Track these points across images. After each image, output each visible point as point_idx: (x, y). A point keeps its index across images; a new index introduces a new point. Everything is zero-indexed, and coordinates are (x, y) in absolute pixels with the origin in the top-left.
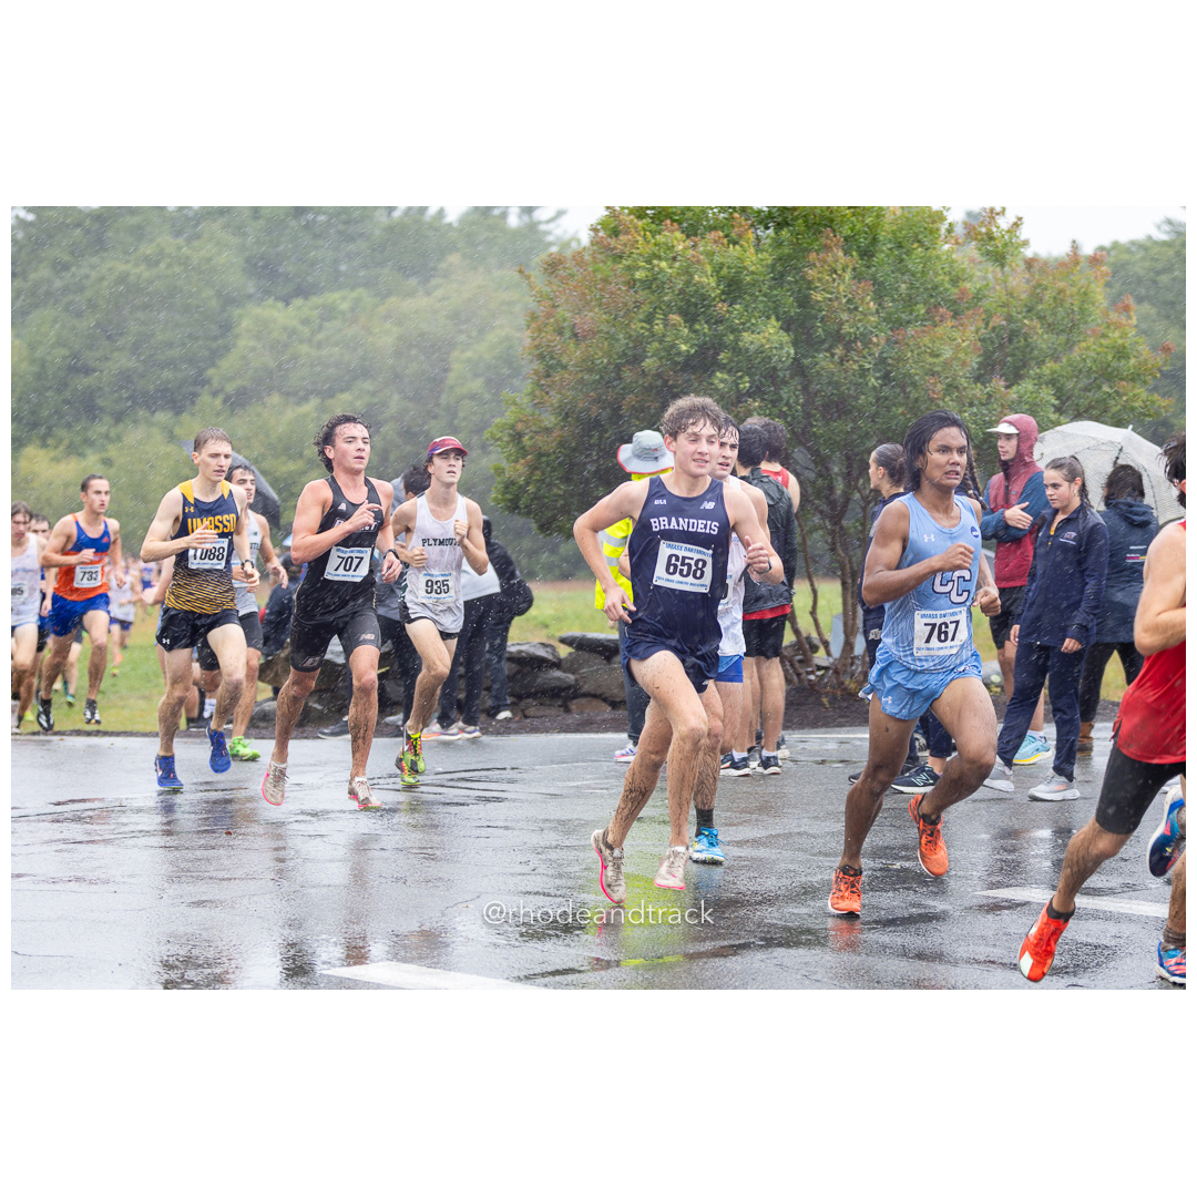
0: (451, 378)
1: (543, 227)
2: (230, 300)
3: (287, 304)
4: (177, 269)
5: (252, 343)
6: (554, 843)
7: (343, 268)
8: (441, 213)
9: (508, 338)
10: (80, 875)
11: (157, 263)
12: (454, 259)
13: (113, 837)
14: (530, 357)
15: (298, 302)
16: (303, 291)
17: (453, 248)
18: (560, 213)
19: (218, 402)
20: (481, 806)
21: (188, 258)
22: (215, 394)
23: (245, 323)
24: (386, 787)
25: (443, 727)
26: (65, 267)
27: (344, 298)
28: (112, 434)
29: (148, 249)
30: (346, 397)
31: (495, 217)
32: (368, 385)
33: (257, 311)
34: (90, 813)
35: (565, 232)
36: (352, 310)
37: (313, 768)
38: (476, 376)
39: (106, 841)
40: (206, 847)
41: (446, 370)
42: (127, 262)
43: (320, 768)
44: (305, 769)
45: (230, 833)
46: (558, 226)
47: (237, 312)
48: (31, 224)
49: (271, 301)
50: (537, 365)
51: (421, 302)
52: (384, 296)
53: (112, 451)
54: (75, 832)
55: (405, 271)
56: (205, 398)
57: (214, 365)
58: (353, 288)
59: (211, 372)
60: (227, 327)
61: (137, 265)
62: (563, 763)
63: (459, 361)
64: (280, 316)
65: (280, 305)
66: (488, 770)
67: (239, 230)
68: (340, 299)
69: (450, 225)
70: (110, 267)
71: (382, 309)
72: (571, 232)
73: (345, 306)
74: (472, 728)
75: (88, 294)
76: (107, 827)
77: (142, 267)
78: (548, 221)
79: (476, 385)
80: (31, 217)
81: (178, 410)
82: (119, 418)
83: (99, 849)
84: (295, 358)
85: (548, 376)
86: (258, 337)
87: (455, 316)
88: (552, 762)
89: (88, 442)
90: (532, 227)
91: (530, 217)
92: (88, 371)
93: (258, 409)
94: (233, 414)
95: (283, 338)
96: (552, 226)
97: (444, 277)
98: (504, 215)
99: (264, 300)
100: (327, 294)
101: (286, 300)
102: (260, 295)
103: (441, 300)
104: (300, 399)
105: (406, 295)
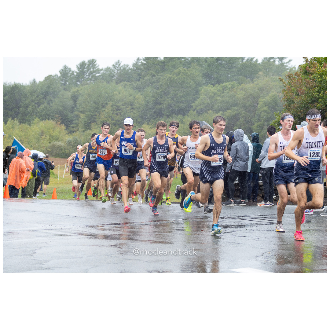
0: (259, 105)
1: (285, 64)
2: (199, 84)
3: (214, 86)
4: (184, 76)
5: (204, 96)
7: (229, 76)
8: (257, 61)
9: (274, 95)
10: (162, 241)
11: (179, 74)
12: (261, 73)
13: (171, 231)
14: (284, 101)
15: (217, 85)
16: (219, 82)
17: (260, 71)
18: (290, 61)
19: (196, 111)
20: (271, 225)
21: (187, 73)
22: (194, 110)
23: (203, 91)
24: (245, 219)
25: (265, 202)
26: (154, 76)
27: (230, 84)
29: (176, 71)
30: (230, 111)
31: (272, 61)
32: (236, 108)
33: (206, 87)
34: (164, 224)
35: (292, 66)
36: (231, 87)
38: (266, 106)
39: (169, 232)
40: (196, 234)
41: (258, 104)
42: (171, 74)
45: (203, 231)
46: (290, 64)
47: (200, 88)
48: (145, 64)
49: (209, 85)
50: (286, 103)
51: (252, 85)
52: (240, 83)
54: (161, 229)
55: (246, 77)
56: (191, 111)
57: (194, 102)
58: (232, 81)
59: (193, 104)
60: (197, 92)
61: (173, 75)
63: (262, 101)
64: (211, 89)
65: (212, 86)
66: (273, 215)
67: (201, 66)
68: (228, 84)
69: (259, 63)
70: (167, 76)
71: (240, 87)
72: (293, 66)
73: (230, 86)
74: (271, 203)
75: (161, 83)
76: (169, 228)
77: (175, 76)
79: (266, 108)
80: (145, 62)
81: (184, 115)
82: (168, 117)
83: (168, 234)
84: (216, 100)
85: (289, 106)
86: (206, 95)
87: (261, 89)
88: (291, 214)
90: (282, 64)
91: (282, 62)
92: (160, 104)
93: (206, 114)
94: (199, 116)
95: (213, 95)
96: (288, 64)
97: (258, 78)
98: (274, 61)
99: (208, 84)
100: (225, 83)
101: (214, 85)
102: (207, 83)
103: (256, 84)
104: (217, 112)
105: (247, 83)
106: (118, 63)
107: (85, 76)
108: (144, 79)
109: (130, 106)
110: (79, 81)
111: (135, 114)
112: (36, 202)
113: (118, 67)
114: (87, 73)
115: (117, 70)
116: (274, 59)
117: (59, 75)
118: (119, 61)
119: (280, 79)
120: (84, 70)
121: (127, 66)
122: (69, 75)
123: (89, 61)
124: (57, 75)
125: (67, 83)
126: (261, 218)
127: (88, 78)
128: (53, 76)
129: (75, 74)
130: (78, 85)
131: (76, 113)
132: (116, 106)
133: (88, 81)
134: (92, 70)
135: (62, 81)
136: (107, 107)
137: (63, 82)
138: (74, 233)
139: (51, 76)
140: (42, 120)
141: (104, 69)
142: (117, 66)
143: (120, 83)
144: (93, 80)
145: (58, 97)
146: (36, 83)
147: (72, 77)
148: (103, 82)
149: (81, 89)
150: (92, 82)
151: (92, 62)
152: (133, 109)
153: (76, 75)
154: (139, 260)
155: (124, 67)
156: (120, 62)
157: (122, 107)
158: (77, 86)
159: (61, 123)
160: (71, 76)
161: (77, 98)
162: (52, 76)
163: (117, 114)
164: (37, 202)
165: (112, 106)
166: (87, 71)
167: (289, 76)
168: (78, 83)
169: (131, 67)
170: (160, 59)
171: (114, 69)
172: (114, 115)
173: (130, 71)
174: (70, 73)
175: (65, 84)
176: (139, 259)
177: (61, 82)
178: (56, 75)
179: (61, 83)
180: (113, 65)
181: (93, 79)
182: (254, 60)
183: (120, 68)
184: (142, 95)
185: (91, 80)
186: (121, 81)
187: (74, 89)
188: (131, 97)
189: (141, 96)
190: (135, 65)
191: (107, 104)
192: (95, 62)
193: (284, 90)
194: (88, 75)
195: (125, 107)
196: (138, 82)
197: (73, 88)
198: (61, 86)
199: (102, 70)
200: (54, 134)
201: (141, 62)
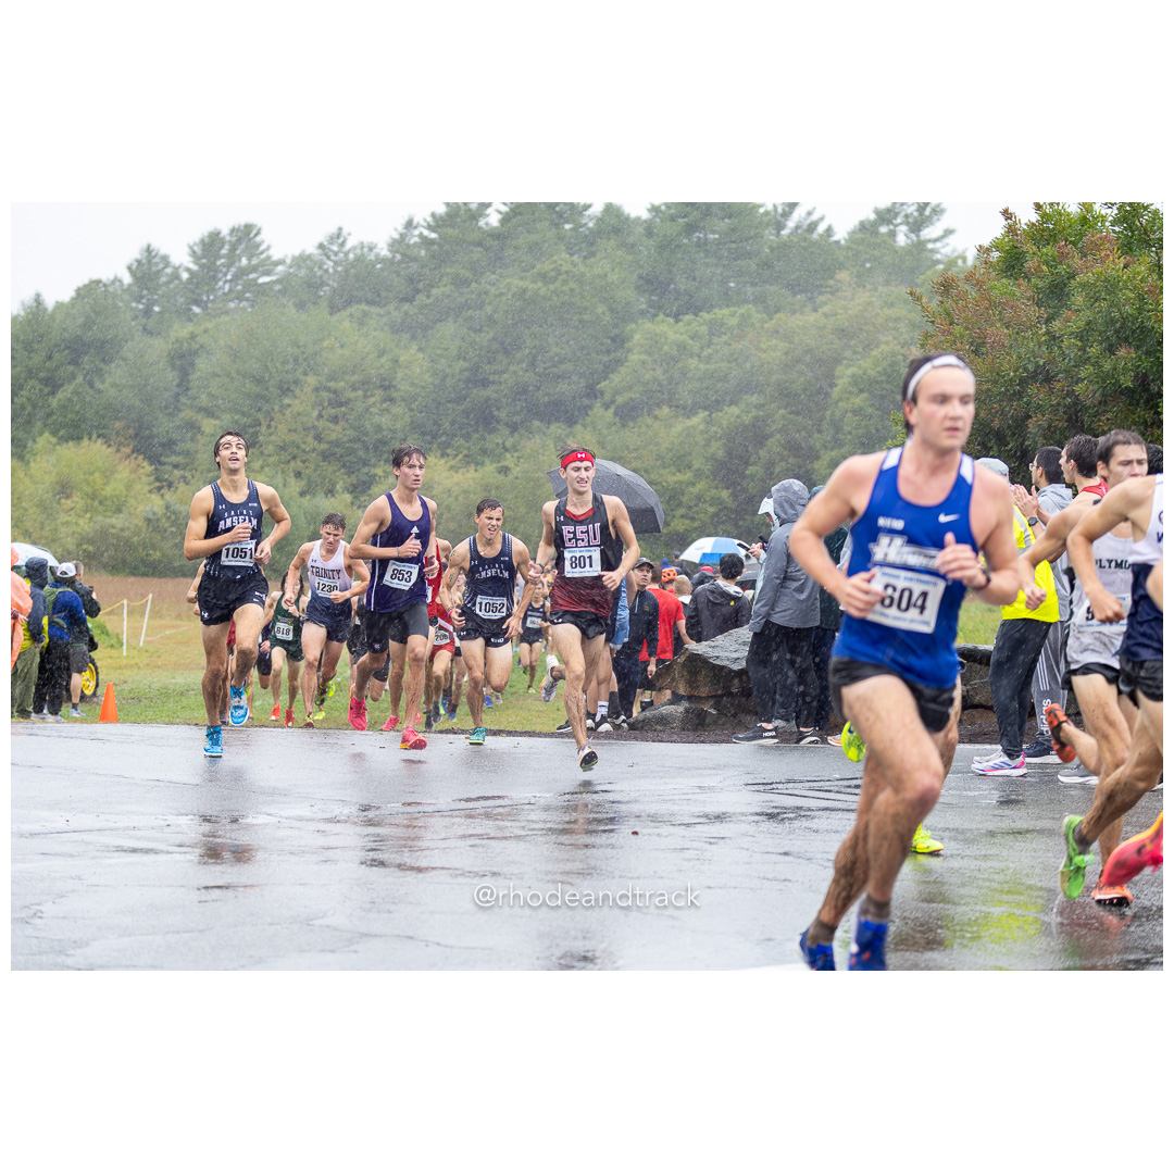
0: (836, 390)
1: (930, 246)
2: (624, 315)
4: (572, 285)
5: (642, 357)
6: (955, 852)
7: (732, 285)
8: (829, 231)
9: (893, 354)
10: (495, 870)
11: (555, 279)
12: (843, 276)
13: (524, 833)
15: (687, 318)
16: (694, 307)
17: (842, 267)
18: (948, 232)
19: (612, 410)
21: (583, 275)
22: (606, 407)
23: (637, 337)
24: (785, 792)
26: (466, 283)
27: (733, 315)
28: (508, 444)
29: (545, 266)
30: (735, 410)
31: (883, 235)
32: (754, 399)
33: (648, 325)
34: (501, 810)
35: (954, 251)
36: (739, 324)
37: (713, 772)
38: (861, 391)
39: (518, 837)
40: (614, 847)
41: (833, 385)
42: (522, 279)
43: (720, 772)
44: (705, 772)
45: (635, 833)
46: (948, 244)
47: (628, 327)
48: (432, 242)
49: (661, 316)
51: (812, 317)
52: (771, 312)
53: (509, 461)
54: (486, 827)
55: (794, 288)
56: (598, 409)
57: (606, 378)
58: (740, 303)
59: (603, 385)
60: (620, 341)
61: (535, 282)
62: (958, 773)
63: (845, 374)
64: (670, 331)
65: (671, 320)
67: (631, 248)
68: (727, 315)
69: (837, 242)
70: (510, 283)
71: (770, 324)
72: (960, 250)
73: (734, 321)
75: (489, 309)
76: (518, 824)
77: (540, 284)
78: (936, 240)
79: (858, 401)
80: (434, 236)
81: (571, 422)
82: (514, 428)
83: (511, 845)
86: (649, 354)
87: (842, 333)
89: (484, 452)
90: (920, 246)
91: (918, 236)
92: (485, 383)
93: (649, 421)
94: (624, 426)
95: (675, 352)
96: (938, 245)
97: (832, 293)
98: (893, 234)
99: (655, 315)
100: (716, 310)
101: (677, 317)
102: (652, 311)
103: (826, 315)
104: (689, 412)
105: (794, 312)
106: (338, 236)
107: (221, 283)
108: (428, 297)
109: (379, 393)
110: (197, 302)
111: (395, 418)
112: (44, 733)
113: (336, 254)
114: (226, 275)
115: (336, 263)
116: (891, 227)
117: (127, 279)
118: (340, 229)
119: (911, 294)
120: (218, 263)
121: (371, 249)
122: (164, 279)
123: (233, 230)
124: (120, 281)
125: (157, 309)
126: (842, 789)
127: (230, 291)
128: (105, 285)
129: (185, 276)
130: (196, 315)
131: (187, 414)
132: (329, 390)
133: (232, 300)
134: (244, 261)
135: (139, 302)
136: (298, 392)
137: (141, 307)
138: (178, 842)
139: (98, 282)
140: (65, 439)
141: (288, 261)
142: (335, 248)
143: (344, 308)
144: (247, 300)
145: (125, 359)
146: (46, 309)
147: (172, 286)
148: (284, 306)
149: (206, 331)
150: (244, 304)
151: (246, 235)
152: (392, 400)
153: (190, 280)
154: (411, 938)
155: (358, 251)
156: (345, 232)
157: (352, 395)
158: (190, 320)
159: (133, 452)
160: (169, 282)
161: (192, 365)
162: (101, 285)
163: (335, 419)
164: (47, 733)
165: (316, 390)
166: (229, 266)
167: (946, 286)
168: (196, 309)
169: (384, 252)
170: (487, 224)
171: (324, 258)
172: (321, 424)
173: (379, 266)
174: (167, 274)
175: (147, 312)
176: (410, 934)
177: (134, 305)
178: (117, 280)
179: (136, 309)
180: (321, 246)
181: (247, 295)
182: (821, 228)
183: (346, 254)
184: (420, 349)
185: (240, 298)
186: (349, 303)
187: (180, 330)
188: (383, 360)
189: (421, 355)
190: (398, 244)
191: (296, 382)
192: (258, 233)
193: (927, 336)
194: (231, 281)
195: (360, 393)
196: (406, 306)
197: (176, 326)
198: (135, 318)
199: (281, 262)
200: (108, 491)
201: (421, 235)
